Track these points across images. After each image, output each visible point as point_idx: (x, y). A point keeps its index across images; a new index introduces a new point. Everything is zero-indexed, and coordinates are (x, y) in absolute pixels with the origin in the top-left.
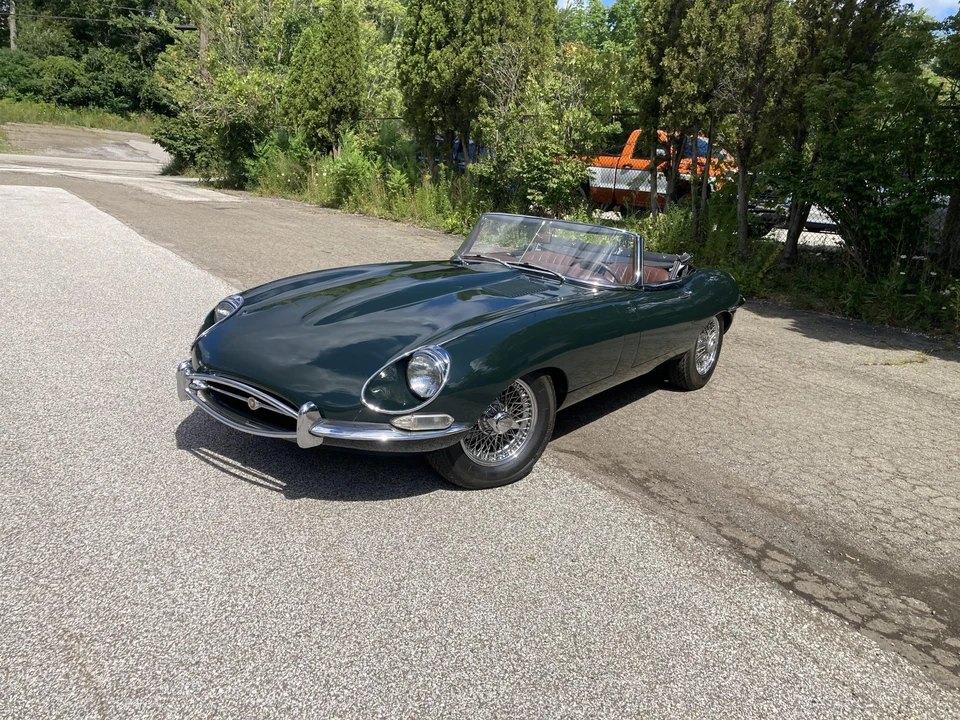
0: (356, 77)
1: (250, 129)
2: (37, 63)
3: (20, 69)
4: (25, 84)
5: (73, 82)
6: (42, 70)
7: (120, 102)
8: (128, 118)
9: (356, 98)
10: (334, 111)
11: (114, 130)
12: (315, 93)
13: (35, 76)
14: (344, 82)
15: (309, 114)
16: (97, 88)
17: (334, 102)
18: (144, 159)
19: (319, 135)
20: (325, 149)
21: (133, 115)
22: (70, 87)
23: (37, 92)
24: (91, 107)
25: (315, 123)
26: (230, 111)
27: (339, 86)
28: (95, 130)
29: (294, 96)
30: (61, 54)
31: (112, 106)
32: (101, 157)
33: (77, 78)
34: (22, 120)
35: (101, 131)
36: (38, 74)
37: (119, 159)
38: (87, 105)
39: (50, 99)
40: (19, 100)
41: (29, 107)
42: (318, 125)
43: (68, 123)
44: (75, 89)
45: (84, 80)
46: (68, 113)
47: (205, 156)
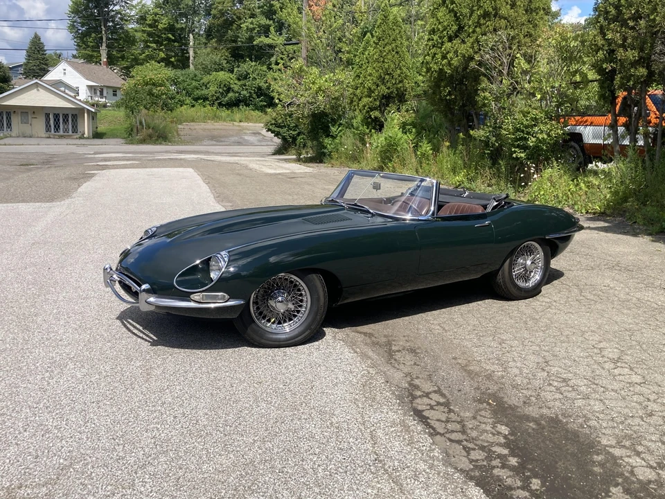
0: (400, 69)
1: (327, 116)
2: (206, 79)
3: (194, 83)
4: (197, 94)
5: (229, 90)
6: (208, 83)
7: (261, 101)
8: (266, 113)
9: (401, 85)
10: (384, 97)
11: (255, 123)
12: (369, 84)
13: (204, 88)
14: (391, 74)
15: (365, 100)
16: (245, 92)
17: (383, 90)
18: (269, 143)
19: (372, 117)
20: (378, 127)
21: (269, 110)
22: (227, 94)
23: (205, 99)
24: (241, 107)
25: (369, 108)
26: (311, 103)
27: (387, 77)
28: (242, 124)
29: (357, 88)
30: (222, 70)
31: (255, 105)
32: (239, 143)
33: (232, 86)
34: (193, 121)
35: (246, 124)
36: (206, 86)
37: (252, 144)
38: (238, 106)
39: (213, 104)
40: (193, 106)
41: (200, 110)
42: (372, 109)
43: (225, 120)
44: (231, 95)
45: (236, 88)
46: (224, 113)
47: (303, 138)
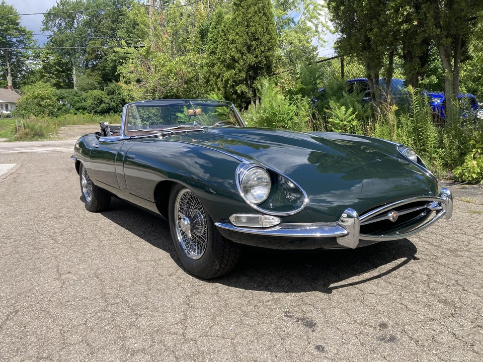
0: (269, 34)
2: (84, 95)
3: (76, 98)
4: (79, 106)
5: (101, 102)
6: (86, 98)
9: (270, 53)
10: (250, 68)
12: (232, 54)
13: (83, 101)
14: (258, 39)
15: (227, 74)
16: (113, 103)
17: (251, 59)
19: (239, 92)
22: (100, 105)
23: (84, 109)
24: (111, 113)
25: (234, 81)
27: (254, 43)
29: (213, 65)
30: (95, 89)
33: (103, 99)
34: (74, 124)
36: (85, 100)
38: (109, 113)
39: (91, 112)
40: (76, 114)
41: (80, 116)
42: (237, 83)
44: (102, 105)
45: (107, 100)
46: (98, 118)
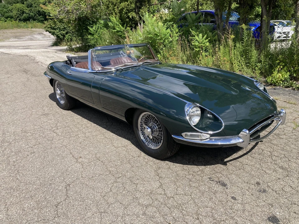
2: (10, 7)
3: (5, 10)
4: (7, 15)
5: (23, 13)
6: (12, 9)
7: (41, 18)
8: (44, 24)
11: (39, 28)
13: (10, 12)
15: (122, 5)
16: (32, 14)
18: (48, 39)
19: (131, 17)
21: (46, 22)
22: (23, 14)
23: (12, 17)
24: (31, 21)
25: (127, 10)
28: (32, 29)
30: (18, 3)
31: (38, 20)
33: (25, 11)
34: (6, 28)
35: (35, 29)
36: (11, 11)
37: (39, 40)
38: (29, 20)
39: (16, 20)
40: (6, 21)
41: (9, 23)
42: (129, 11)
43: (23, 28)
44: (25, 15)
45: (27, 12)
46: (22, 24)
47: (70, 35)
